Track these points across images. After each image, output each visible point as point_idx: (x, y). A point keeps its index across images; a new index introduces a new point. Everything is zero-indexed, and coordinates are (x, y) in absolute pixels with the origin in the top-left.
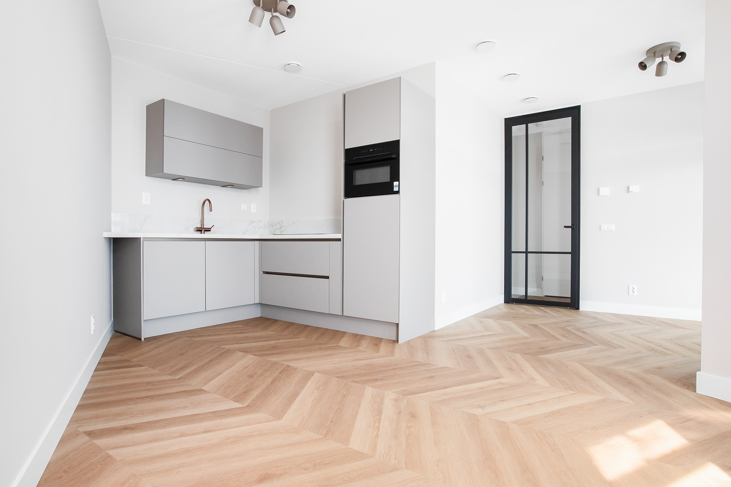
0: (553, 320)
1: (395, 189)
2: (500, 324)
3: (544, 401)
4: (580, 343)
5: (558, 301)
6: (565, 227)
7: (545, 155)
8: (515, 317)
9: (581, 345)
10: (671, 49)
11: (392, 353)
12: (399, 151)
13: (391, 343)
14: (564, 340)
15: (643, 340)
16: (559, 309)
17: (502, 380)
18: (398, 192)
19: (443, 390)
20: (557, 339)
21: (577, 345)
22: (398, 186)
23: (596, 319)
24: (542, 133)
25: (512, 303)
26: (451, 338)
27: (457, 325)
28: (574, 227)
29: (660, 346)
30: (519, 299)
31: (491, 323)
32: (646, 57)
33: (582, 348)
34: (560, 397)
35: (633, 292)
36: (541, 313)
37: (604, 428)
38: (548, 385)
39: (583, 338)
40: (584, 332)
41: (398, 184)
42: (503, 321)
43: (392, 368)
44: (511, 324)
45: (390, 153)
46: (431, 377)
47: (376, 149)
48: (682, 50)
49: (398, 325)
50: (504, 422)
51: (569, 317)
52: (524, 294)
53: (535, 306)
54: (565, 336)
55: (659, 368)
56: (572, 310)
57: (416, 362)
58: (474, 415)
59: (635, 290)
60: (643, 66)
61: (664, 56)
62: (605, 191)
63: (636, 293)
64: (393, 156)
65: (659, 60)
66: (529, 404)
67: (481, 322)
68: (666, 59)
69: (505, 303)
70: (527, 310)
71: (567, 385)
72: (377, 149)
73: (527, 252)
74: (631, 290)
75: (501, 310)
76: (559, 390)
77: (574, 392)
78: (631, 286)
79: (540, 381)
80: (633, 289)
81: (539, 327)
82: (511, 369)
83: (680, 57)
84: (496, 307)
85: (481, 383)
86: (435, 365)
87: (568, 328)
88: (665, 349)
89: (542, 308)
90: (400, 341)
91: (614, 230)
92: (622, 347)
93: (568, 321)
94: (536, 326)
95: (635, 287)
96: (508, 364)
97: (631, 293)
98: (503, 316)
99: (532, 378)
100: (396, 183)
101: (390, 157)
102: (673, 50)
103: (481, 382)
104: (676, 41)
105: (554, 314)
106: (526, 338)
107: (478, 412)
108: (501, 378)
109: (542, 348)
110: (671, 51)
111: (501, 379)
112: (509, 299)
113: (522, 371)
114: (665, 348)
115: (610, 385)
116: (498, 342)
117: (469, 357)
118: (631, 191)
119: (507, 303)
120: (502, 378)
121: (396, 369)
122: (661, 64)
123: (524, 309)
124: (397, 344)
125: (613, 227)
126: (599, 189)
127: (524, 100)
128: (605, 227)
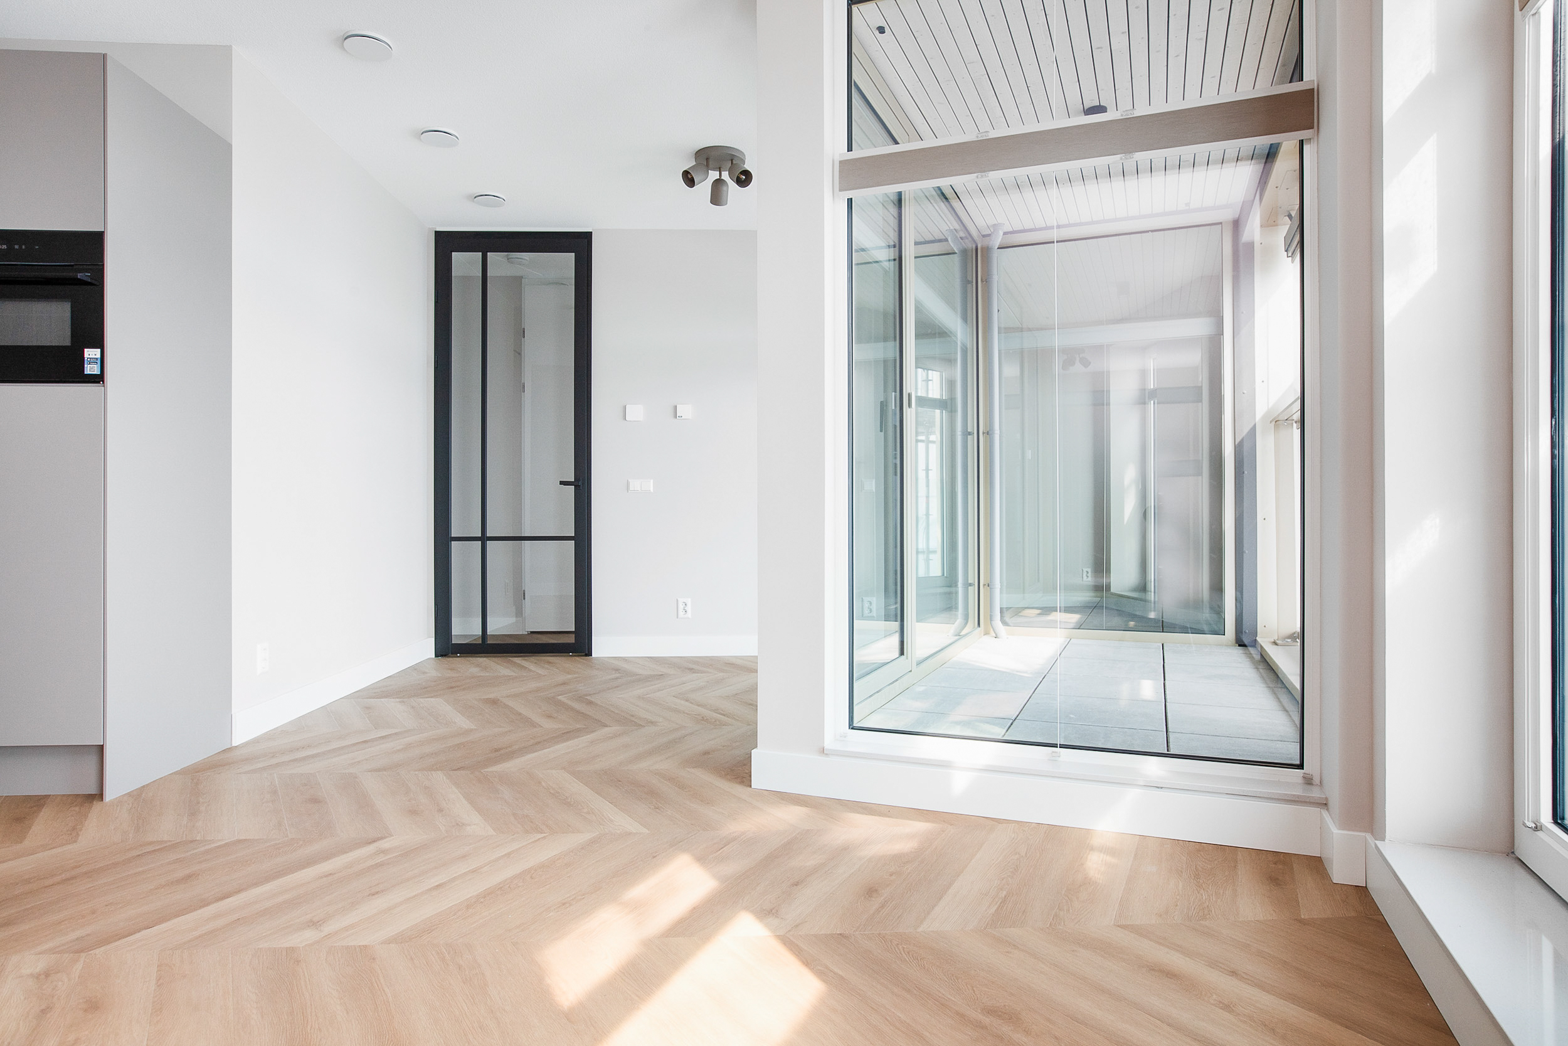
0: (533, 685)
1: (91, 369)
2: (413, 707)
3: (473, 871)
4: (578, 726)
5: (556, 642)
6: (562, 483)
7: (527, 325)
8: (452, 688)
9: (578, 730)
10: (732, 160)
11: (74, 833)
12: (103, 265)
13: (76, 806)
14: (548, 725)
15: (691, 703)
16: (552, 658)
17: (385, 844)
18: (99, 379)
19: (215, 904)
20: (533, 725)
21: (570, 732)
22: (99, 362)
23: (619, 673)
24: (522, 277)
25: (453, 655)
26: (274, 761)
27: (300, 724)
28: (580, 483)
29: (716, 711)
30: (471, 644)
31: (394, 707)
32: (695, 163)
33: (578, 737)
34: (508, 855)
35: (684, 611)
36: (513, 671)
37: (583, 898)
38: (491, 832)
39: (585, 716)
40: (590, 703)
41: (99, 356)
42: (421, 700)
43: (58, 879)
44: (441, 705)
45: (72, 266)
46: (188, 878)
47: (20, 247)
48: (747, 167)
49: (101, 749)
50: (365, 947)
51: (568, 673)
52: (478, 631)
53: (503, 656)
54: (549, 717)
55: (706, 753)
56: (577, 658)
57: (151, 843)
58: (291, 950)
59: (689, 608)
60: (689, 179)
61: (722, 169)
62: (636, 412)
63: (689, 614)
64: (79, 276)
65: (714, 175)
66: (438, 886)
67: (368, 708)
68: (725, 175)
69: (436, 656)
70: (485, 668)
71: (532, 822)
72: (23, 247)
73: (484, 539)
74: (681, 606)
75: (424, 673)
76: (513, 837)
77: (543, 835)
78: (681, 600)
79: (476, 825)
80: (684, 604)
81: (501, 702)
82: (413, 812)
83: (744, 179)
84: (414, 668)
85: (330, 861)
86: (210, 841)
87: (559, 697)
88: (722, 714)
89: (518, 660)
90: (110, 794)
91: (652, 491)
92: (652, 723)
93: (564, 684)
94: (494, 702)
95: (689, 601)
96: (409, 801)
97: (681, 613)
98: (425, 688)
99: (457, 824)
100: (91, 353)
101: (71, 274)
102: (734, 162)
103: (330, 859)
104: (738, 148)
105: (540, 671)
106: (469, 732)
107: (303, 939)
108: (385, 838)
109: (496, 750)
110: (732, 163)
111: (385, 840)
112: (446, 647)
113: (440, 810)
114: (722, 712)
115: (615, 806)
116: (399, 750)
117: (315, 801)
118: (680, 415)
119: (442, 656)
120: (387, 837)
121: (73, 878)
122: (718, 183)
123: (478, 666)
124: (97, 806)
125: (650, 486)
126: (625, 408)
127: (475, 197)
128: (635, 485)
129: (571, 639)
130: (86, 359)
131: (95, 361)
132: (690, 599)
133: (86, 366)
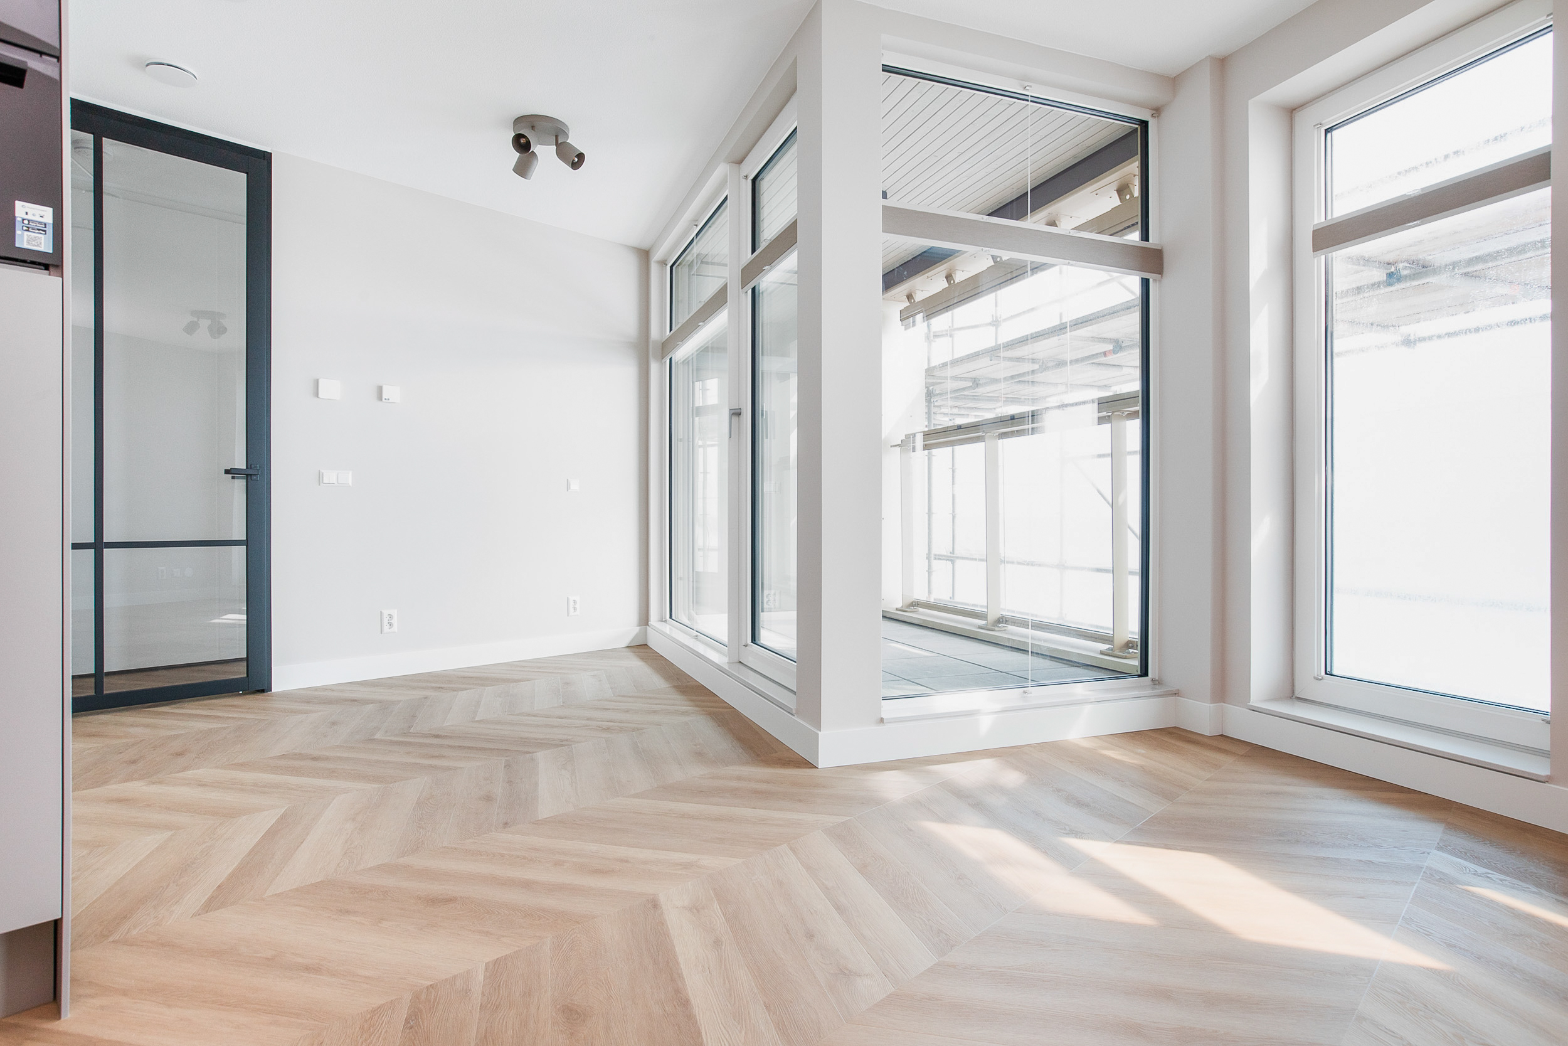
1: (31, 240)
6: (229, 471)
18: (48, 261)
22: (50, 230)
28: (254, 472)
35: (389, 625)
56: (254, 696)
59: (395, 621)
62: (330, 389)
63: (395, 628)
73: (100, 546)
74: (386, 620)
78: (385, 613)
80: (389, 618)
91: (351, 485)
95: (395, 613)
97: (386, 628)
118: (387, 398)
122: (530, 155)
125: (348, 478)
126: (317, 382)
127: (147, 65)
128: (330, 477)
129: (240, 672)
130: (19, 219)
131: (42, 227)
132: (396, 611)
133: (18, 232)
